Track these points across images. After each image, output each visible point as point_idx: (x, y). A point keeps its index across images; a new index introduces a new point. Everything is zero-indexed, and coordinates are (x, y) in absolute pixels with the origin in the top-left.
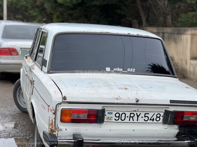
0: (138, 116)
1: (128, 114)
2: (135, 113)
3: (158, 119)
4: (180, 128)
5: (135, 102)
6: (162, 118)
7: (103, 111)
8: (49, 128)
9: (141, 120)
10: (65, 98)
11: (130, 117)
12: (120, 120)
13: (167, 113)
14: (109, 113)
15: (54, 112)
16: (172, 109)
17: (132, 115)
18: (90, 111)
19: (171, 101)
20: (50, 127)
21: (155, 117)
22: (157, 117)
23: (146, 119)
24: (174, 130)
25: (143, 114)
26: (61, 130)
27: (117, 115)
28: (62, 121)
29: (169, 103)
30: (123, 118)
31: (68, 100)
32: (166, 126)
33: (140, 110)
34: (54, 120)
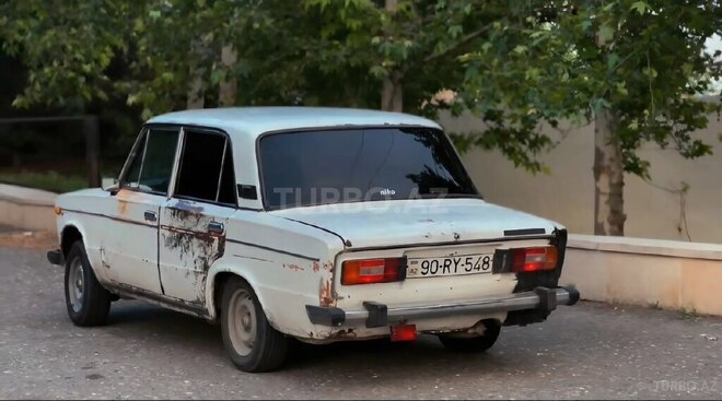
0: (456, 264)
1: (441, 263)
2: (452, 259)
3: (485, 266)
4: (518, 278)
5: (452, 239)
6: (491, 263)
7: (404, 260)
8: (321, 297)
9: (461, 270)
10: (348, 244)
11: (445, 266)
12: (429, 274)
13: (499, 254)
14: (412, 263)
15: (331, 267)
16: (506, 246)
17: (448, 263)
18: (388, 261)
19: (506, 233)
20: (325, 295)
21: (481, 263)
22: (485, 263)
23: (469, 267)
24: (510, 281)
25: (463, 261)
26: (342, 298)
27: (426, 265)
28: (343, 282)
29: (503, 236)
30: (434, 270)
31: (354, 246)
32: (498, 276)
33: (460, 252)
34: (330, 282)
